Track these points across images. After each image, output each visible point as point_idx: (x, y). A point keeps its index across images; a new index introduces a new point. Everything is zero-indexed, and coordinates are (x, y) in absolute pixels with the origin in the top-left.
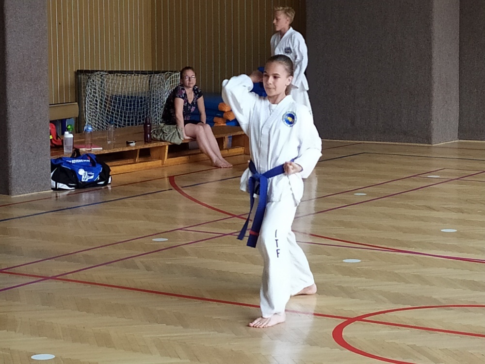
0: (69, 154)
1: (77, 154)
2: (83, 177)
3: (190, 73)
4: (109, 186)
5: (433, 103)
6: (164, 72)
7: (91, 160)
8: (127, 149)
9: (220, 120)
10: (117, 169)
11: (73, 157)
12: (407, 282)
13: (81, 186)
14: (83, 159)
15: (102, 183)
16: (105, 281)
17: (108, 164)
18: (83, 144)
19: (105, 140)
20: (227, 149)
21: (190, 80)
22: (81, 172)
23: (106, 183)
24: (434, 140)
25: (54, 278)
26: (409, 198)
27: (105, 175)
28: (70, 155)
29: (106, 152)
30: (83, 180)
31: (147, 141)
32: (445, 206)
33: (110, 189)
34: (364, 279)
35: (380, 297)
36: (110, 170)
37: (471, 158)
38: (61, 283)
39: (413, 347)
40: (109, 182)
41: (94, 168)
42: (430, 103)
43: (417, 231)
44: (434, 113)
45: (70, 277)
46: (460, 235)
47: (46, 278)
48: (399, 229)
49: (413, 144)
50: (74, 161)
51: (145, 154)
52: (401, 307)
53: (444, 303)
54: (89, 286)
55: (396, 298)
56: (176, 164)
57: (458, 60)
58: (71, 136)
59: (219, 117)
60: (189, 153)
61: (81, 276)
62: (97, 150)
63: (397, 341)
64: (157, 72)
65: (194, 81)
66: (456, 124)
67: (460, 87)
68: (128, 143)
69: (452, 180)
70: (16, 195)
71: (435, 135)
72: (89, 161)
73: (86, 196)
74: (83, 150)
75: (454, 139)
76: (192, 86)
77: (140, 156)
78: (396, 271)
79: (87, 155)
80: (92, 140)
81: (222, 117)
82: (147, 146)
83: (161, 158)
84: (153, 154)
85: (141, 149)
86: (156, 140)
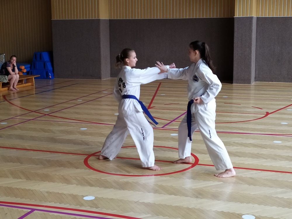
5: (102, 65)
9: (20, 72)
24: (102, 78)
42: (100, 64)
44: (102, 68)
56: (5, 90)
71: (102, 76)
75: (109, 77)
78: (102, 133)
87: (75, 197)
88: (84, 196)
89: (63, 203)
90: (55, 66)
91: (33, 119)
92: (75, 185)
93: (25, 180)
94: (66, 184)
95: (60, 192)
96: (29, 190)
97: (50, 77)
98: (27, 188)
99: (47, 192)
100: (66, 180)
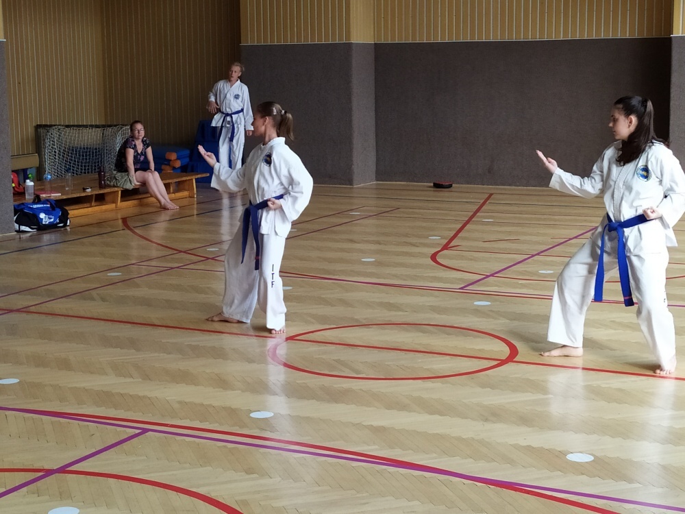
0: (30, 199)
1: (37, 199)
2: (44, 220)
3: (139, 126)
4: (68, 228)
5: (354, 150)
6: (115, 126)
7: (51, 204)
8: (83, 194)
9: (168, 167)
10: (74, 212)
11: (34, 203)
12: (333, 306)
13: (42, 228)
14: (43, 204)
15: (61, 225)
16: (65, 312)
17: (67, 208)
18: (43, 190)
19: (64, 187)
20: (174, 193)
21: (139, 133)
22: (42, 216)
23: (65, 225)
24: (355, 182)
25: (18, 311)
26: (334, 232)
27: (64, 218)
28: (32, 201)
29: (65, 197)
30: (44, 223)
31: (101, 187)
32: (365, 239)
33: (69, 230)
34: (295, 304)
35: (309, 319)
36: (68, 214)
37: (386, 197)
38: (24, 315)
39: (338, 361)
40: (68, 224)
41: (54, 212)
43: (341, 261)
44: (354, 159)
45: (32, 309)
46: (378, 264)
47: (11, 311)
48: (325, 259)
50: (35, 206)
51: (100, 199)
52: (328, 327)
53: (364, 322)
54: (50, 317)
55: (323, 319)
56: (128, 207)
57: (374, 112)
58: (32, 184)
59: (166, 164)
60: (140, 197)
61: (43, 308)
62: (56, 195)
63: (324, 357)
64: (110, 126)
65: (142, 133)
66: (373, 168)
67: (377, 136)
68: (84, 189)
69: (370, 216)
71: (356, 177)
72: (49, 206)
73: (47, 237)
74: (43, 196)
75: (372, 181)
76: (141, 138)
77: (95, 201)
79: (47, 200)
80: (51, 187)
81: (169, 165)
82: (102, 192)
83: (114, 202)
84: (107, 198)
85: (96, 195)
86: (109, 186)
87: (232, 412)
88: (251, 412)
89: (207, 421)
91: (178, 267)
92: (240, 391)
93: (141, 380)
94: (221, 389)
95: (204, 404)
96: (144, 397)
98: (141, 394)
99: (180, 402)
100: (223, 383)
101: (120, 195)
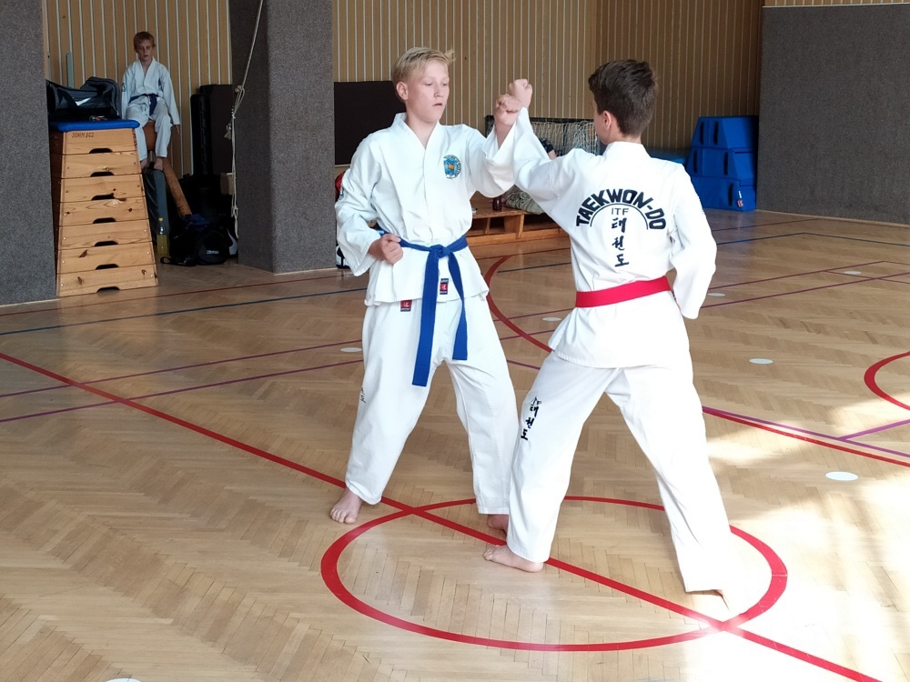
49: (885, 223)
70: (283, 272)
77: (491, 227)
82: (498, 214)
83: (515, 230)
84: (508, 224)
85: (492, 219)
86: (510, 208)
90: (760, 166)
97: (741, 204)
101: (522, 222)
